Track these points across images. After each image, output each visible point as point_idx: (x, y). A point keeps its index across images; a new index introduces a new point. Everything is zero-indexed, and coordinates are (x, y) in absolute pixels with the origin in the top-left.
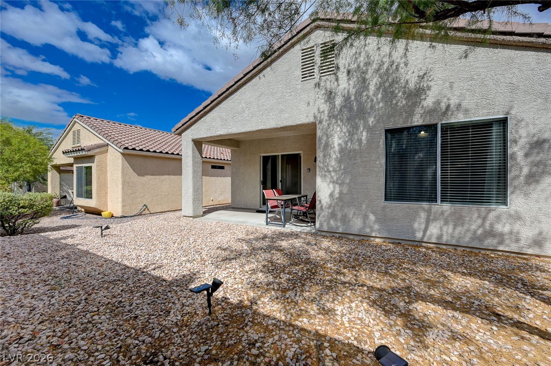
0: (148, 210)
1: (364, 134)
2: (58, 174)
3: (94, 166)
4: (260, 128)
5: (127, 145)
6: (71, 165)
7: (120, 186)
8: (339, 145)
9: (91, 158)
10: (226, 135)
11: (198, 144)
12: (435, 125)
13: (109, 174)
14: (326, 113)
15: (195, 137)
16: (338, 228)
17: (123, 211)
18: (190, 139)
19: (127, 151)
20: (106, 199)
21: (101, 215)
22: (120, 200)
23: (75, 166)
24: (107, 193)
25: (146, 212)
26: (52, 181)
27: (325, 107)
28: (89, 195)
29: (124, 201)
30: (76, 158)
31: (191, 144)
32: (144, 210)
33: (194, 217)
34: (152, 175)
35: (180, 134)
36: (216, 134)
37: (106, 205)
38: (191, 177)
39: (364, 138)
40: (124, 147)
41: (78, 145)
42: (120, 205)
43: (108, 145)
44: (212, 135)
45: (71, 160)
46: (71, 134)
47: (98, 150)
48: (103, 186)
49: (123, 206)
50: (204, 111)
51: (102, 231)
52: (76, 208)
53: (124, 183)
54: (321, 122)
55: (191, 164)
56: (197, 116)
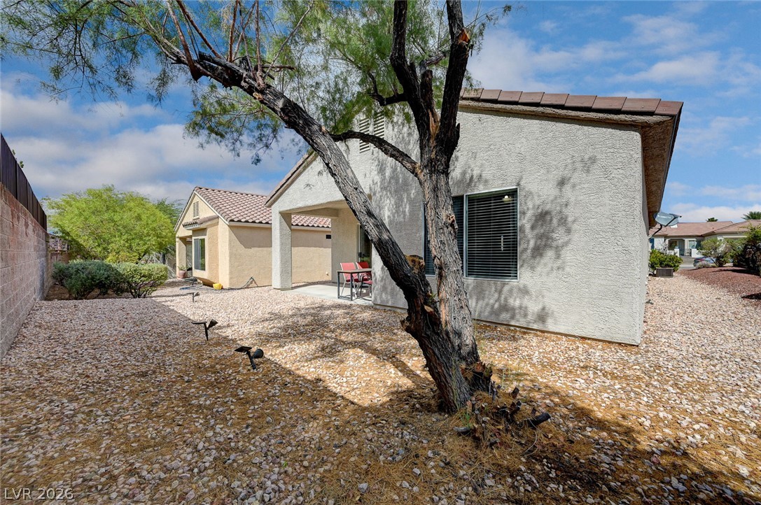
0: (255, 283)
1: (408, 206)
2: (184, 246)
3: (206, 238)
4: (329, 201)
5: (233, 217)
6: (191, 237)
7: (228, 258)
8: (389, 217)
9: (203, 231)
10: (305, 207)
11: (286, 216)
12: (462, 197)
13: (219, 246)
14: (379, 184)
15: (281, 210)
16: (388, 302)
17: (230, 284)
18: (278, 212)
19: (232, 223)
20: (217, 271)
21: (212, 287)
22: (228, 272)
23: (193, 238)
24: (218, 265)
25: (254, 285)
26: (179, 253)
27: (377, 179)
28: (203, 267)
29: (231, 273)
30: (195, 231)
31: (278, 216)
32: (251, 283)
33: (282, 289)
34: (259, 247)
35: (270, 206)
36: (296, 207)
37: (217, 277)
38: (279, 250)
39: (407, 210)
40: (230, 219)
41: (198, 217)
42: (228, 277)
43: (218, 217)
44: (294, 207)
45: (190, 233)
46: (192, 206)
47: (209, 223)
48: (215, 258)
49: (231, 278)
50: (287, 183)
51: (193, 297)
52: (196, 280)
53: (231, 255)
54: (375, 194)
55: (279, 237)
56: (282, 189)
